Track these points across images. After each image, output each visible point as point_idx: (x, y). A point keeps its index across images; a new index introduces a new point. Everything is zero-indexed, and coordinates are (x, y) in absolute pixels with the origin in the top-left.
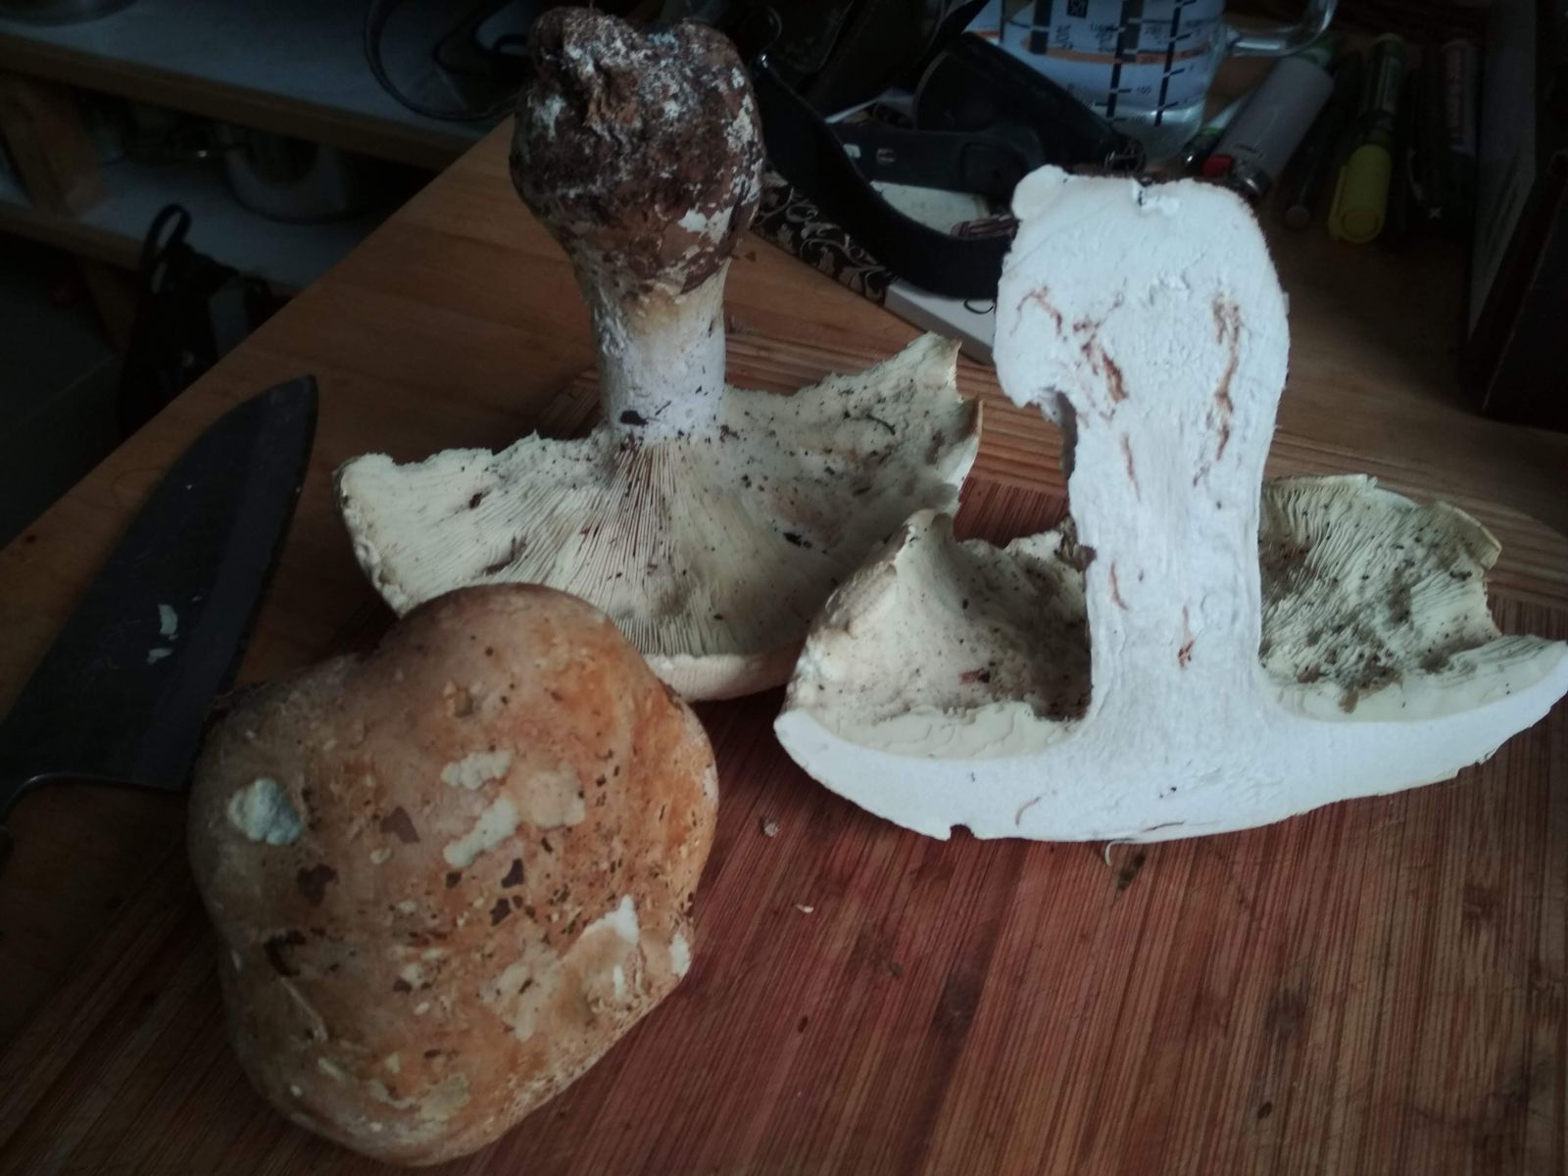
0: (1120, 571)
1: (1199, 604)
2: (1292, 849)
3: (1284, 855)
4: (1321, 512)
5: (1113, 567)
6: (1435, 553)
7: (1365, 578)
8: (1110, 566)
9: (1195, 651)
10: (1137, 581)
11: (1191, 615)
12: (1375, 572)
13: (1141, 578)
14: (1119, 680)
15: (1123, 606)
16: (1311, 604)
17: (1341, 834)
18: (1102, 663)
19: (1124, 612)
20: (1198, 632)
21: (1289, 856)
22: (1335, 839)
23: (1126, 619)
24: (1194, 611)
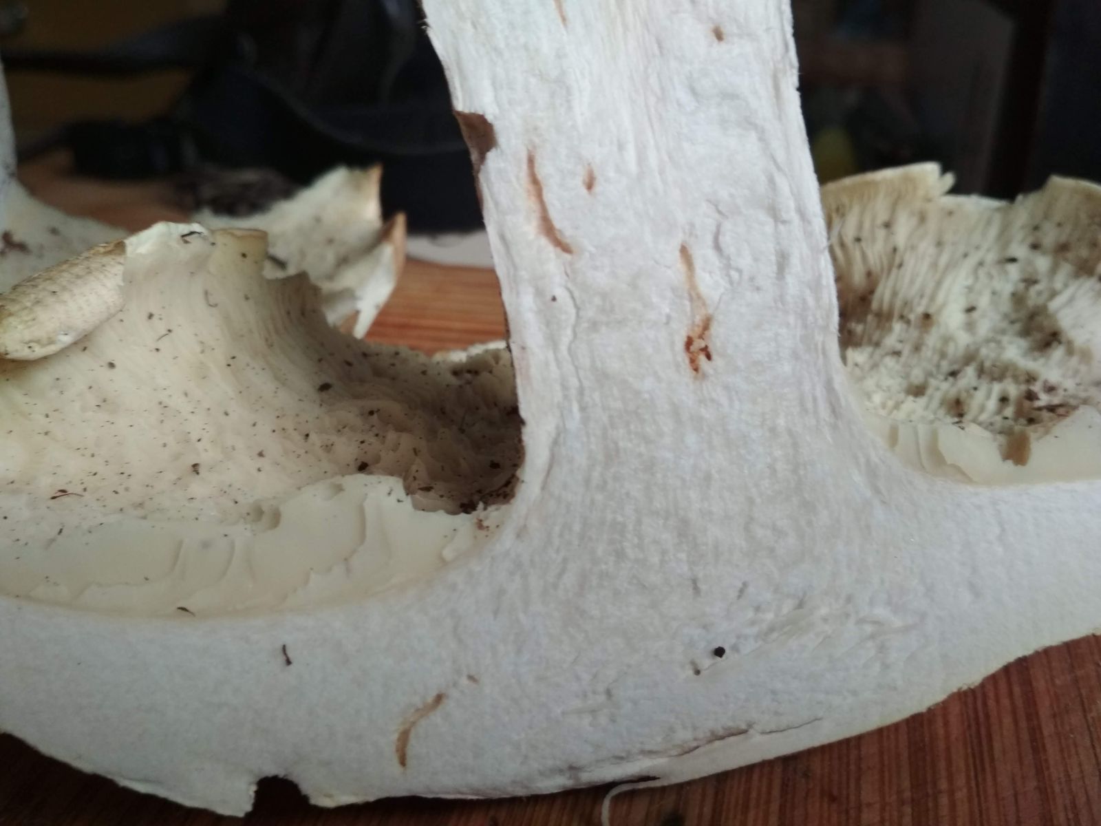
0: (545, 170)
1: (709, 239)
2: (962, 764)
3: (950, 779)
4: (881, 233)
5: (531, 161)
6: (1066, 260)
7: (970, 309)
8: (524, 156)
9: (718, 337)
10: (584, 191)
11: (698, 263)
12: (984, 301)
13: (590, 186)
14: (575, 408)
15: (562, 246)
16: (897, 354)
17: (1040, 728)
18: (534, 372)
19: (567, 256)
20: (716, 298)
21: (961, 781)
22: (1033, 740)
23: (571, 274)
24: (703, 254)
